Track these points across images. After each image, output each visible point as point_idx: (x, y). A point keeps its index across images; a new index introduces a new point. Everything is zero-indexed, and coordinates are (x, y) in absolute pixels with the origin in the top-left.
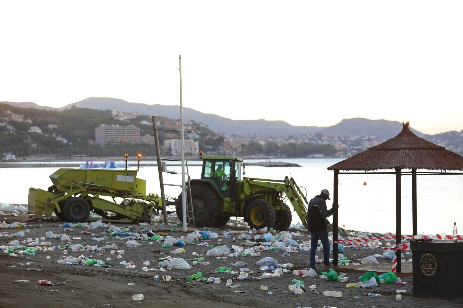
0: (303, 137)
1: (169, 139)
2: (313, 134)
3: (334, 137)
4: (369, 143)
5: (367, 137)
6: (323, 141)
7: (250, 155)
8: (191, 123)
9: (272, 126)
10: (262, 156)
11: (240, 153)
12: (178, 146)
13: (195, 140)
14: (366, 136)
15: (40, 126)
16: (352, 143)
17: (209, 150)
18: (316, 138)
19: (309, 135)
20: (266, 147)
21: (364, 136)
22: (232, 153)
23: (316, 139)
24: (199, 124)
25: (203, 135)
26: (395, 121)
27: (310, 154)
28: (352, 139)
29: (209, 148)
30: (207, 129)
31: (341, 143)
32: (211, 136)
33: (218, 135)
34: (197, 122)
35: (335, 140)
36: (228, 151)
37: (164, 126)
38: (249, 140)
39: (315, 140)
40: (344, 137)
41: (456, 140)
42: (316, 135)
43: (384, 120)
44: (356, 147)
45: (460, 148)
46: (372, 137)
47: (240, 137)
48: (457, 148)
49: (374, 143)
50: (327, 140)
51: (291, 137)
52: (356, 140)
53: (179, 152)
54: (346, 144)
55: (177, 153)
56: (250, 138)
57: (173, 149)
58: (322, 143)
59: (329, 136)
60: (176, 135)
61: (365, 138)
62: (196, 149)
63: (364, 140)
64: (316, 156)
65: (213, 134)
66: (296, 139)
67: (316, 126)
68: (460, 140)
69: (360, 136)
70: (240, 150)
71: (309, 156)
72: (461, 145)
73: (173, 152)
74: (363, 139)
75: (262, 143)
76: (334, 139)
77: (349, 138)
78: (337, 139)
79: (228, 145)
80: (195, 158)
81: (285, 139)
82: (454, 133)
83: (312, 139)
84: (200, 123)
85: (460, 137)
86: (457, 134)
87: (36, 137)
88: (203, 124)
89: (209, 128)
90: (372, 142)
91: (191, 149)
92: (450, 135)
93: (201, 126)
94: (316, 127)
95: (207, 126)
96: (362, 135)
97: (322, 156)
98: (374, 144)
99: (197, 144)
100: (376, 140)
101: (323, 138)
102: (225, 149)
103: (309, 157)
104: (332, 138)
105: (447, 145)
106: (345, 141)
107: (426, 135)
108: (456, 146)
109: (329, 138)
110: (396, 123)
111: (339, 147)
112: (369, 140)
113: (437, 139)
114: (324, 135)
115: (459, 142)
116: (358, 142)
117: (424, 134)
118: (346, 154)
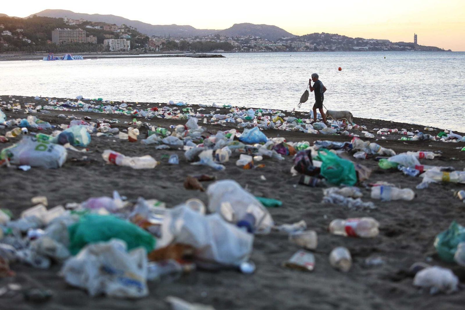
0: (206, 38)
1: (108, 39)
2: (213, 35)
3: (229, 38)
5: (253, 37)
6: (221, 40)
7: (169, 51)
8: (123, 26)
9: (181, 30)
10: (177, 51)
11: (161, 49)
12: (114, 44)
13: (127, 39)
15: (10, 30)
16: (242, 42)
17: (138, 47)
18: (216, 38)
19: (210, 36)
20: (180, 45)
21: (251, 36)
22: (156, 49)
24: (129, 27)
25: (133, 36)
27: (214, 50)
28: (242, 39)
29: (138, 45)
30: (136, 31)
31: (235, 42)
32: (139, 37)
33: (144, 36)
34: (128, 26)
35: (230, 40)
36: (152, 48)
37: (104, 29)
38: (166, 40)
40: (237, 37)
41: (318, 40)
42: (215, 36)
43: (264, 25)
44: (246, 45)
45: (321, 46)
46: (257, 37)
47: (159, 37)
48: (319, 46)
50: (224, 40)
51: (196, 37)
52: (245, 39)
53: (115, 49)
54: (238, 43)
55: (114, 49)
56: (166, 38)
57: (111, 46)
58: (220, 41)
59: (225, 37)
60: (113, 36)
61: (252, 38)
62: (128, 46)
63: (251, 40)
64: (218, 51)
65: (140, 35)
66: (201, 39)
67: (214, 29)
68: (321, 40)
69: (248, 37)
70: (161, 47)
72: (322, 43)
73: (111, 49)
74: (250, 38)
75: (177, 41)
76: (229, 39)
77: (240, 38)
78: (231, 39)
79: (152, 43)
80: (128, 52)
81: (192, 39)
82: (316, 34)
83: (213, 39)
84: (131, 27)
85: (322, 37)
86: (319, 35)
87: (7, 39)
88: (132, 28)
89: (138, 30)
91: (125, 46)
92: (314, 36)
93: (131, 29)
95: (136, 29)
97: (223, 51)
98: (259, 42)
99: (129, 42)
100: (260, 40)
101: (220, 38)
102: (150, 46)
103: (213, 52)
104: (228, 38)
105: (312, 43)
106: (237, 40)
107: (296, 36)
108: (318, 44)
109: (225, 38)
110: (273, 27)
111: (234, 44)
112: (255, 39)
113: (304, 39)
114: (222, 36)
115: (320, 41)
116: (247, 41)
117: (295, 35)
118: (240, 50)
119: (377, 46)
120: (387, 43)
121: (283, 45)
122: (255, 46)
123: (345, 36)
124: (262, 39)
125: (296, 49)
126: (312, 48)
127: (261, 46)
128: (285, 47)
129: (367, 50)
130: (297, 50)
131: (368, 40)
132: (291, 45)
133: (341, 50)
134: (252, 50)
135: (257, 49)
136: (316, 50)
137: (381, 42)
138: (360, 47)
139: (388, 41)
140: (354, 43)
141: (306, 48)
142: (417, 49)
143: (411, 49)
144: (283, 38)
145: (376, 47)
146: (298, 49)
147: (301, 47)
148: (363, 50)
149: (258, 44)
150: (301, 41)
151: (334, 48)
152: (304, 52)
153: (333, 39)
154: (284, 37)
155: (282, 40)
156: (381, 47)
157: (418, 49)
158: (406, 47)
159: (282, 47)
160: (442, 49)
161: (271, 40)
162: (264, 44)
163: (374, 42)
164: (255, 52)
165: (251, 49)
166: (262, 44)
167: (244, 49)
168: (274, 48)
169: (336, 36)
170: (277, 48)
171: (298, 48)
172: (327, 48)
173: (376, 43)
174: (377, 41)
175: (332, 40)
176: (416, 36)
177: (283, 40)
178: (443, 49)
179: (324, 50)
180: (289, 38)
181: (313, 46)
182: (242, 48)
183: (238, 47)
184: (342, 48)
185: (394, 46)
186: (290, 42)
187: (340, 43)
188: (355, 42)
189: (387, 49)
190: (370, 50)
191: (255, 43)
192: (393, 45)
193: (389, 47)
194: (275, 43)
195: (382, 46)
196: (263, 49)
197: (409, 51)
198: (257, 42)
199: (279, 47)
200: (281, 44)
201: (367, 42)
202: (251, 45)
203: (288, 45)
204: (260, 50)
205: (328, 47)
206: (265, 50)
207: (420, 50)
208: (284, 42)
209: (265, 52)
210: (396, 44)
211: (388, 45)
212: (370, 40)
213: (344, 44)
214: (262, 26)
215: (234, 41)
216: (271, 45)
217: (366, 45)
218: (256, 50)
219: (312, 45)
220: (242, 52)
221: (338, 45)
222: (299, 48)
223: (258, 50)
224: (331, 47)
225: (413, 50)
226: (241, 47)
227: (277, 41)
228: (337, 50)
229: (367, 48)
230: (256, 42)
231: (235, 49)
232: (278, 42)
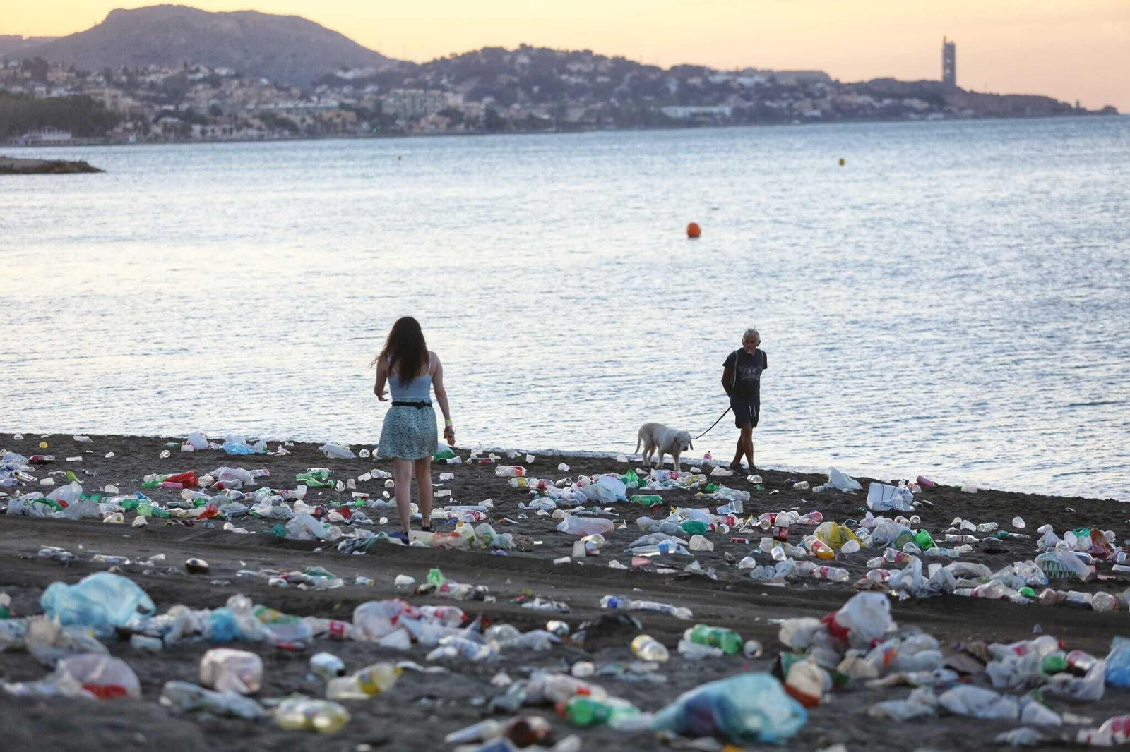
3: (88, 74)
4: (212, 92)
5: (203, 72)
14: (202, 68)
16: (152, 94)
18: (28, 74)
21: (193, 68)
23: (27, 79)
26: (290, 17)
27: (23, 132)
28: (153, 78)
31: (120, 93)
35: (98, 83)
39: (23, 82)
40: (125, 72)
41: (504, 79)
42: (26, 65)
43: (252, 13)
44: (171, 108)
45: (517, 106)
46: (223, 72)
48: (508, 106)
49: (228, 93)
50: (65, 84)
52: (166, 80)
54: (134, 96)
58: (48, 93)
59: (72, 69)
61: (200, 76)
63: (194, 83)
64: (46, 137)
68: (515, 79)
69: (180, 68)
71: (18, 139)
72: (521, 94)
74: (190, 77)
76: (89, 79)
77: (143, 74)
78: (101, 79)
82: (494, 54)
83: (14, 79)
85: (517, 68)
86: (507, 58)
90: (222, 88)
92: (483, 61)
94: (17, 39)
96: (186, 66)
97: (68, 136)
98: (232, 94)
100: (236, 82)
101: (51, 77)
103: (21, 142)
104: (83, 75)
105: (474, 96)
106: (130, 87)
107: (403, 64)
108: (504, 98)
109: (73, 75)
110: (295, 23)
111: (115, 104)
112: (214, 81)
113: (439, 74)
114: (55, 66)
115: (512, 85)
116: (176, 90)
117: (394, 60)
118: (146, 130)
119: (772, 99)
120: (819, 85)
121: (343, 106)
122: (216, 111)
123: (623, 58)
124: (246, 81)
125: (401, 123)
126: (477, 117)
127: (243, 115)
128: (351, 116)
129: (725, 122)
130: (410, 127)
131: (729, 73)
132: (379, 105)
133: (609, 124)
134: (203, 132)
135: (227, 127)
136: (493, 125)
137: (792, 81)
138: (694, 109)
139: (821, 77)
140: (668, 90)
141: (447, 120)
142: (954, 109)
143: (930, 111)
144: (340, 74)
145: (768, 103)
146: (414, 124)
147: (425, 114)
148: (709, 119)
149: (229, 101)
150: (422, 85)
151: (575, 115)
152: (439, 134)
153: (571, 73)
154: (346, 70)
155: (334, 82)
156: (791, 105)
157: (961, 109)
158: (907, 102)
159: (338, 116)
160: (1074, 105)
161: (285, 85)
162: (254, 101)
163: (758, 85)
164: (215, 140)
165: (197, 128)
166: (245, 102)
167: (166, 128)
168: (303, 120)
169: (583, 62)
170: (318, 119)
171: (412, 118)
172: (546, 117)
173: (768, 85)
174: (772, 76)
175: (564, 77)
176: (949, 51)
177: (343, 82)
178: (1078, 103)
179: (532, 125)
180: (369, 71)
181: (478, 109)
182: (156, 121)
183: (135, 116)
184: (615, 113)
185: (848, 98)
186: (373, 93)
187: (601, 92)
188: (673, 86)
189: (817, 113)
190: (742, 118)
191: (215, 97)
192: (848, 93)
193: (826, 106)
194: (305, 96)
195: (797, 99)
196: (250, 126)
197: (922, 119)
198: (224, 92)
199: (326, 116)
200: (334, 103)
201: (727, 82)
202: (197, 108)
203: (368, 104)
204: (239, 128)
205: (550, 112)
206: (259, 129)
207: (970, 112)
208: (346, 90)
209: (261, 139)
210: (861, 88)
211: (823, 95)
212: (738, 74)
213: (622, 96)
214: (243, 18)
215: (114, 92)
216: (290, 105)
217: (720, 100)
218: (219, 133)
219: (474, 104)
220: (156, 140)
221: (595, 102)
222: (415, 118)
223: (231, 131)
224: (563, 110)
225: (940, 115)
226: (151, 118)
227: (315, 85)
228: (589, 124)
229: (727, 110)
230: (216, 91)
231: (122, 125)
232: (318, 90)
